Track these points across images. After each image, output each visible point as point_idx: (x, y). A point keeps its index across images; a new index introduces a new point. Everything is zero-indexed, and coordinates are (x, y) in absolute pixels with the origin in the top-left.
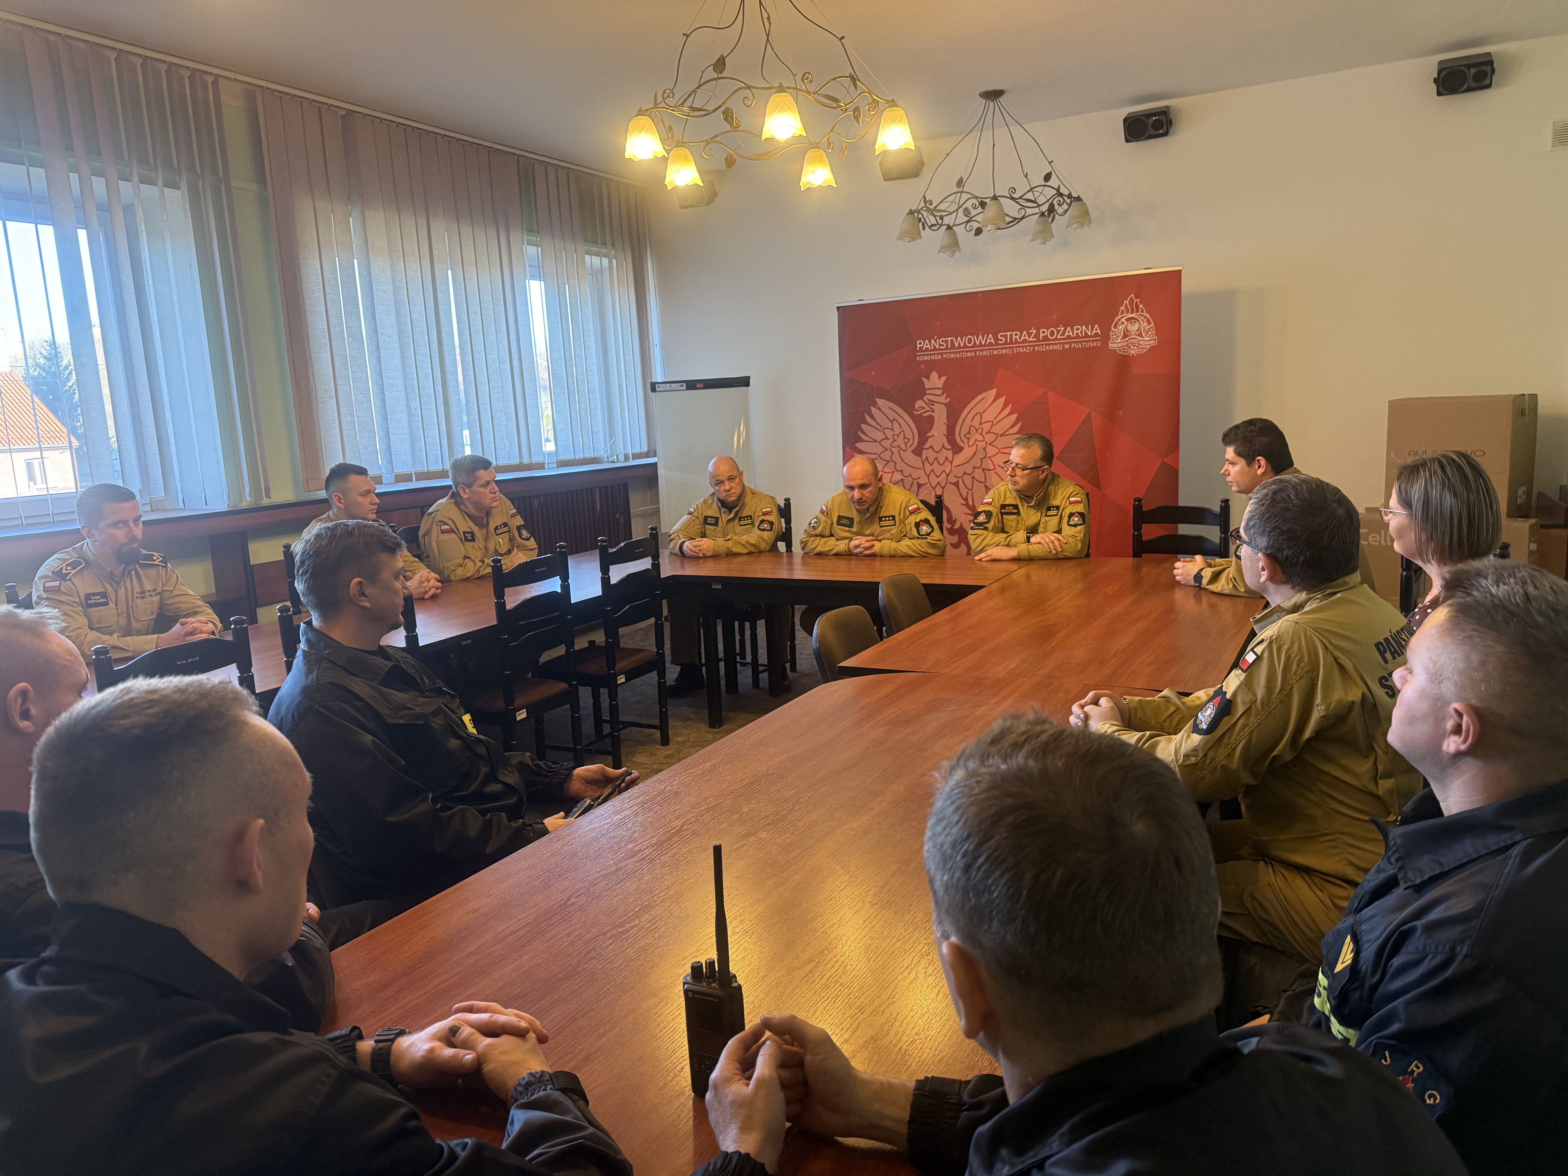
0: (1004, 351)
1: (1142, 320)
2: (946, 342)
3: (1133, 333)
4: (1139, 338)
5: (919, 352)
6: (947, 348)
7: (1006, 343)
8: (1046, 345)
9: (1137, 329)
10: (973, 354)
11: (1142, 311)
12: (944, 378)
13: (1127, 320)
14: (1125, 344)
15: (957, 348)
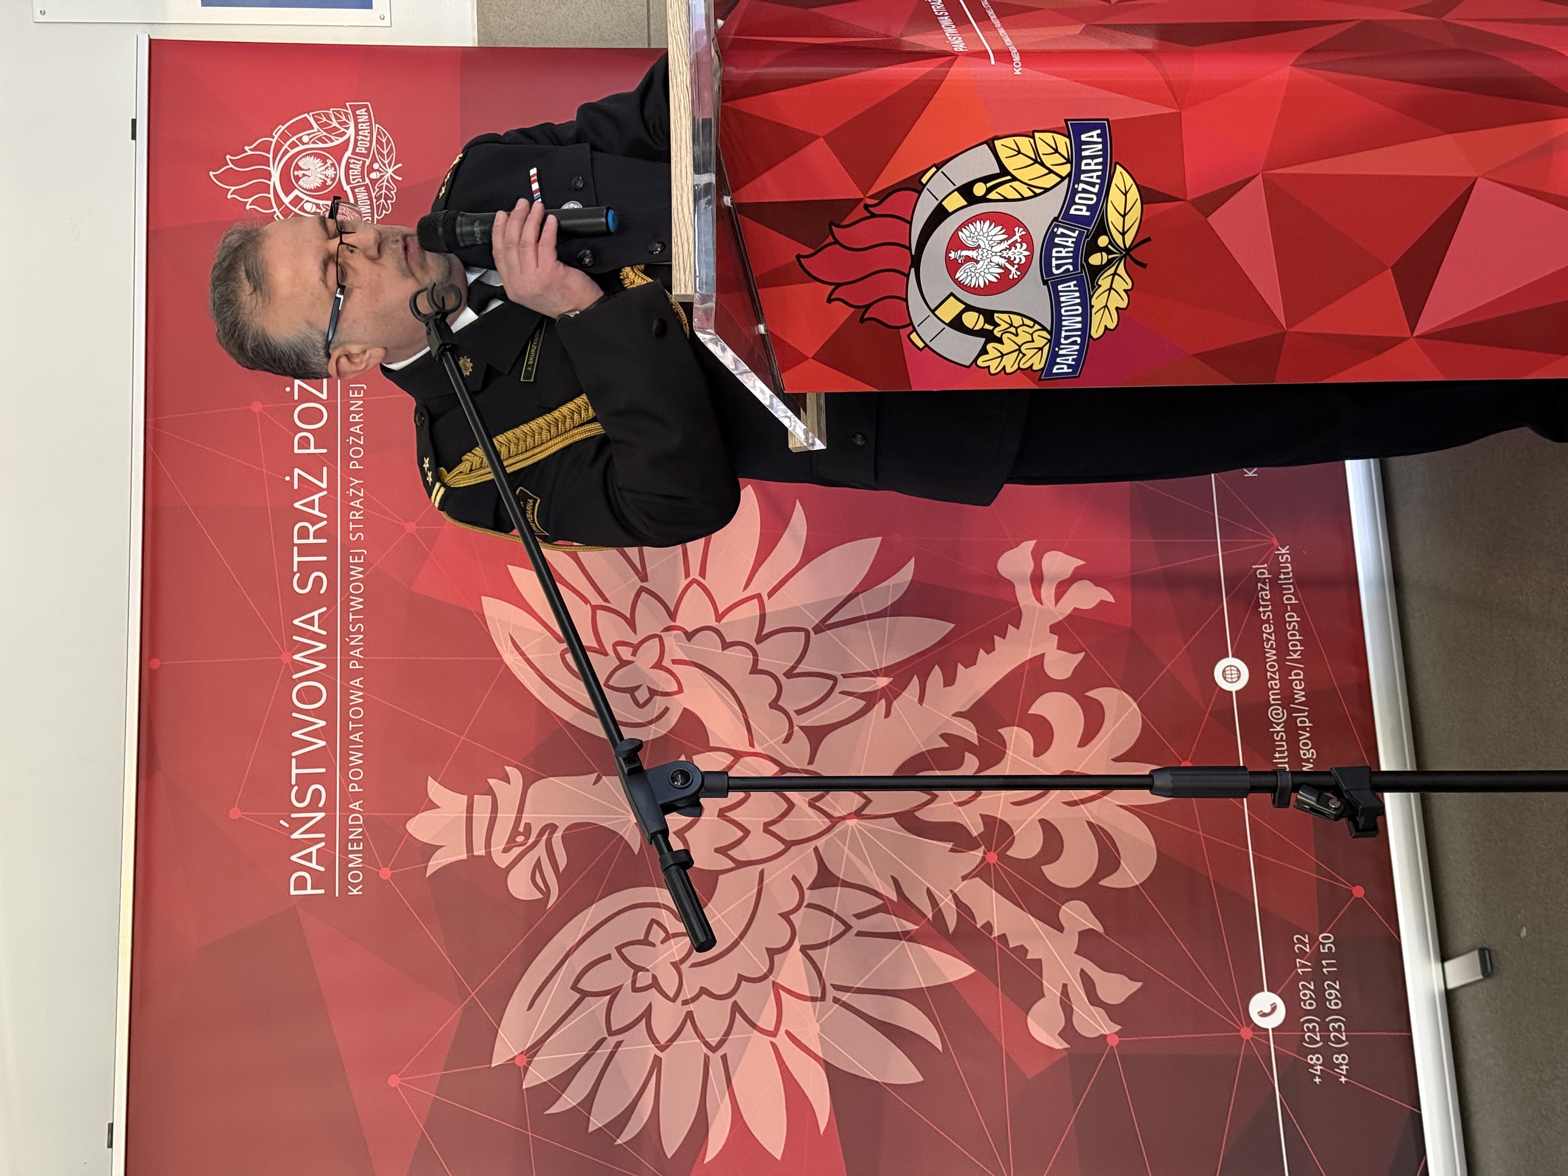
0: (357, 573)
1: (293, 145)
2: (304, 781)
3: (331, 172)
4: (348, 154)
5: (330, 889)
6: (327, 780)
7: (328, 568)
8: (346, 434)
9: (318, 162)
10: (356, 682)
12: (434, 789)
13: (288, 187)
14: (362, 195)
15: (331, 742)
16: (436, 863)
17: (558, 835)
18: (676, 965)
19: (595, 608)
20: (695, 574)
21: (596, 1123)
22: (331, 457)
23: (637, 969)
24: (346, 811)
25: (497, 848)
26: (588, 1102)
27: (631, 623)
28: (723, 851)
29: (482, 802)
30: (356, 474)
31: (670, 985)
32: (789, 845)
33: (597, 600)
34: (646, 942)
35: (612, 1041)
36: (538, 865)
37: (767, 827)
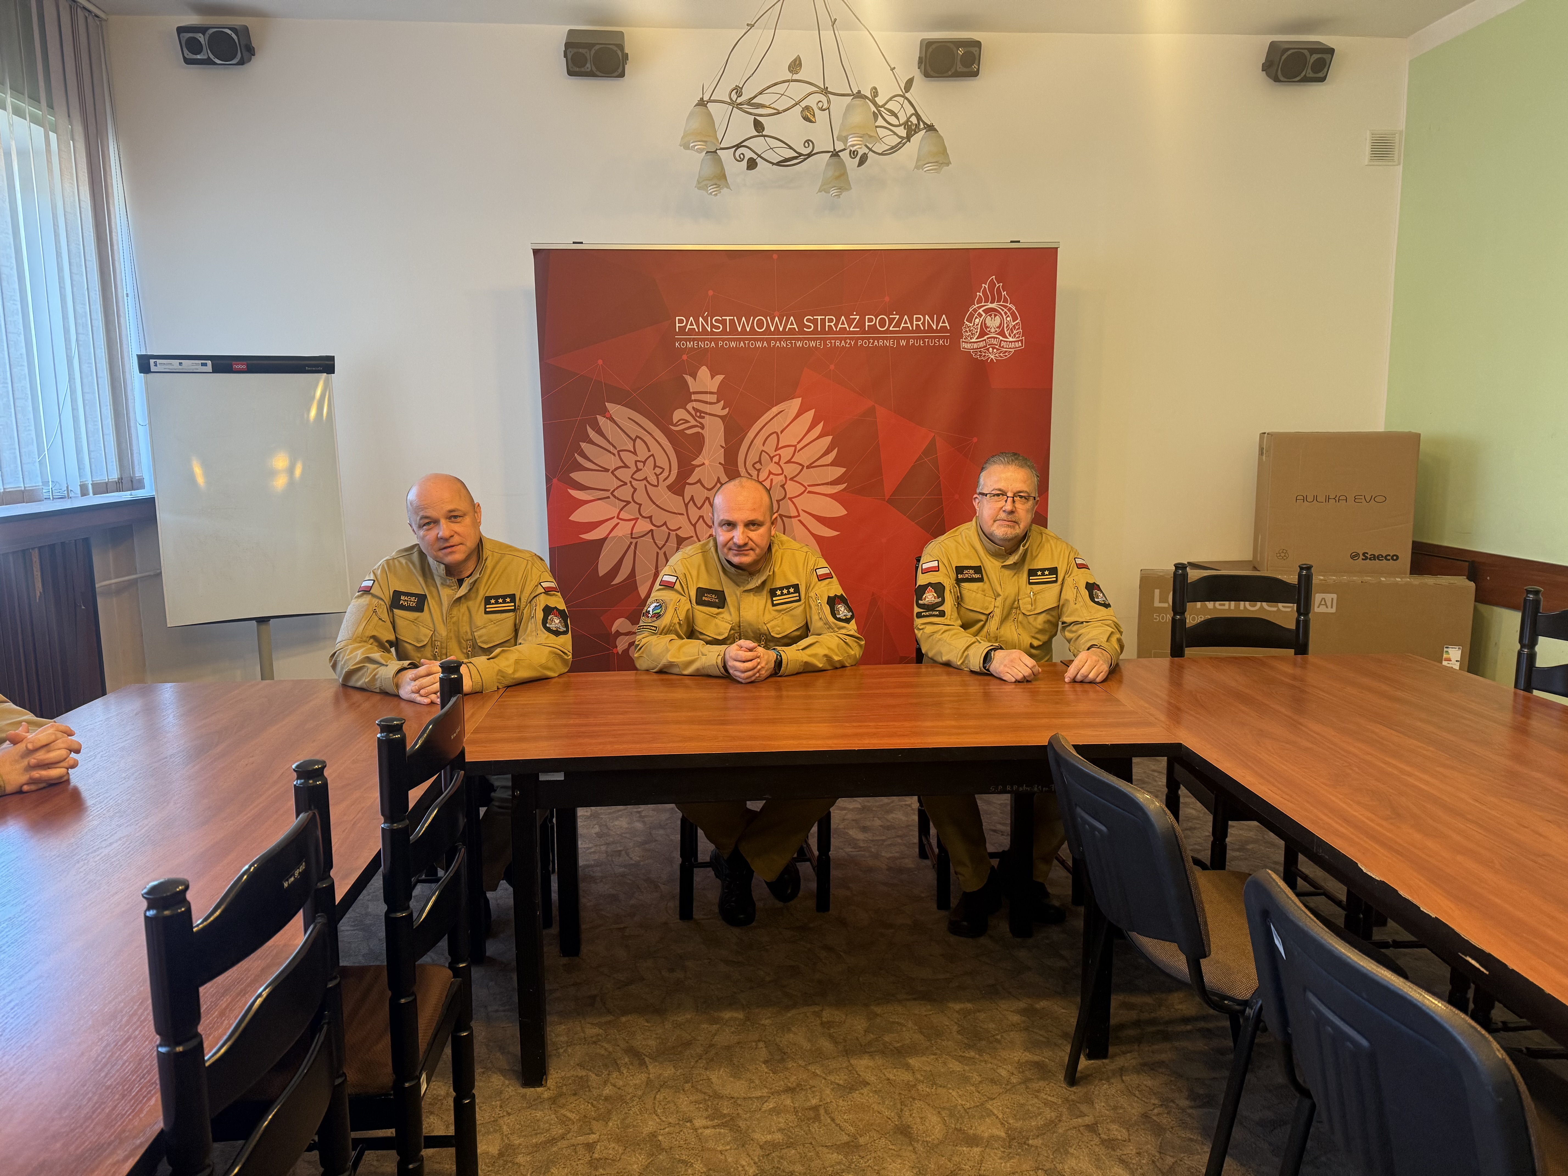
0: (813, 344)
1: (1006, 313)
2: (723, 322)
3: (993, 330)
4: (1001, 338)
5: (678, 334)
6: (724, 332)
7: (815, 331)
8: (874, 339)
9: (998, 325)
10: (765, 344)
11: (1006, 301)
12: (720, 378)
13: (986, 311)
14: (982, 344)
15: (741, 333)
16: (689, 379)
17: (700, 430)
18: (646, 479)
19: (795, 446)
20: (809, 489)
21: (583, 445)
22: (865, 332)
23: (644, 463)
24: (711, 340)
25: (695, 404)
26: (591, 442)
27: (789, 462)
28: (692, 498)
29: (713, 398)
30: (856, 343)
31: (637, 476)
32: (694, 526)
33: (799, 447)
34: (655, 466)
35: (615, 452)
36: (687, 422)
37: (701, 517)
